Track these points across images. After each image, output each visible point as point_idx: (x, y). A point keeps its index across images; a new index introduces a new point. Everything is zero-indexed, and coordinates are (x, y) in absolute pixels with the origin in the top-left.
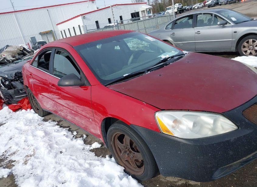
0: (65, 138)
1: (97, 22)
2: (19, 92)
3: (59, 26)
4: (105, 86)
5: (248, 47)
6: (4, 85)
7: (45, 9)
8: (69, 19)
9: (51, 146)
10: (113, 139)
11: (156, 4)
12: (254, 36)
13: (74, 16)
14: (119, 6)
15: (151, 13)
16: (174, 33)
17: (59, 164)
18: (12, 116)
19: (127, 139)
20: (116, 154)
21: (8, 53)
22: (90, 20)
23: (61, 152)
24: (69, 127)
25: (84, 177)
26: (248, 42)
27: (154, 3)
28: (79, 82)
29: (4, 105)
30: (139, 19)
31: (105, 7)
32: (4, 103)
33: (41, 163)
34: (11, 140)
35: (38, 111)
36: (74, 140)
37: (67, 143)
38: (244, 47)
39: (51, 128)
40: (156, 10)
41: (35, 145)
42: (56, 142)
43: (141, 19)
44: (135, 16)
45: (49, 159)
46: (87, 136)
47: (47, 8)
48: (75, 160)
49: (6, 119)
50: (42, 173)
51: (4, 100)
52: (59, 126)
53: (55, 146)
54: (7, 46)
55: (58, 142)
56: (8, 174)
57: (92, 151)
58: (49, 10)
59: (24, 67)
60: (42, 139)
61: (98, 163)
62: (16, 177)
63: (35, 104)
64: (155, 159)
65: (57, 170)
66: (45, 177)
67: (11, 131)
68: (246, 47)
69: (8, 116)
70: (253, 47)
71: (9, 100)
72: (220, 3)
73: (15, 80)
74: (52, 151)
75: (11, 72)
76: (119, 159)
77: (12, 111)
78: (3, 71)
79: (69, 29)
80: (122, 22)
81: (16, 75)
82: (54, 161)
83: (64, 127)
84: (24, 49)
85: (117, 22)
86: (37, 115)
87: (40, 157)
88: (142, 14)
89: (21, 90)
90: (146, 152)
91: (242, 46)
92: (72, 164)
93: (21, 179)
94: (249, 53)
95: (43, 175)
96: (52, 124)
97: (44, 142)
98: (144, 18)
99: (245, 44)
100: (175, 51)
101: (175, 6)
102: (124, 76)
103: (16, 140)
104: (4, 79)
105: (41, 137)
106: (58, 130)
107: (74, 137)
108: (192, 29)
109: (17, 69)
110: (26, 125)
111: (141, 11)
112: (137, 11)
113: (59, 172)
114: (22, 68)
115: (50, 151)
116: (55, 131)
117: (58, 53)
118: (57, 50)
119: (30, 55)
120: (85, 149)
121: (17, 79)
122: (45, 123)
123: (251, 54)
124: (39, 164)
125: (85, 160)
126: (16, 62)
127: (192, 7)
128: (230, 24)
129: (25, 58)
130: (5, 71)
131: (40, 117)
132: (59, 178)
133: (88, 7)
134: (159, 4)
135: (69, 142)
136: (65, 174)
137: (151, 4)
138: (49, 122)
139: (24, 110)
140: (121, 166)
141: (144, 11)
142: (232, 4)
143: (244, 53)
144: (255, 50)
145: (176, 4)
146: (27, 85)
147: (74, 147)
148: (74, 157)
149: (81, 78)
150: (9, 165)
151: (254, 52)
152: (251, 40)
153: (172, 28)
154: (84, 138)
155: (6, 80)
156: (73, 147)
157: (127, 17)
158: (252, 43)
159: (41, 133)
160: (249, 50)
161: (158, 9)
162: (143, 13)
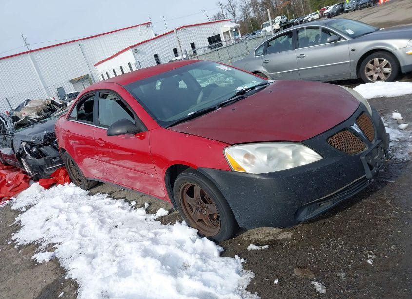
0: (120, 210)
1: (156, 56)
2: (51, 161)
3: (98, 67)
4: (166, 128)
5: (374, 70)
6: (30, 152)
7: (76, 44)
8: (112, 55)
9: (103, 222)
10: (181, 195)
11: (246, 19)
12: (380, 53)
13: (121, 50)
14: (189, 29)
15: (238, 34)
16: (268, 60)
17: (115, 238)
18: (44, 194)
19: (197, 190)
20: (187, 215)
21: (30, 110)
22: (146, 54)
23: (116, 227)
24: (124, 197)
25: (148, 246)
26: (373, 63)
27: (243, 19)
28: (133, 128)
29: (31, 182)
30: (221, 45)
31: (167, 32)
32: (31, 179)
33: (91, 240)
34: (48, 222)
35: (81, 183)
36: (133, 211)
37: (123, 216)
38: (369, 70)
39: (100, 201)
40: (247, 29)
41: (81, 223)
42: (109, 216)
43: (224, 44)
44: (214, 40)
45: (102, 235)
46: (150, 204)
47: (78, 42)
48: (137, 232)
49: (36, 199)
50: (94, 251)
51: (30, 175)
52: (111, 198)
53: (108, 220)
54: (28, 101)
55: (112, 216)
56: (51, 257)
57: (156, 220)
58: (82, 44)
59: (57, 126)
60: (89, 214)
61: (165, 230)
62: (61, 260)
63: (75, 174)
64: (230, 205)
65: (113, 245)
66: (99, 254)
67: (46, 210)
68: (371, 70)
69: (39, 195)
70: (381, 68)
71: (38, 174)
72: (345, 10)
73: (45, 145)
74: (105, 226)
75: (38, 135)
76: (190, 220)
77: (43, 188)
78: (27, 135)
79: (114, 70)
80: (195, 52)
81: (46, 137)
82: (107, 236)
83: (118, 199)
84: (53, 102)
85: (186, 54)
86: (79, 188)
87: (89, 235)
88: (225, 37)
89: (54, 158)
90: (219, 200)
91: (366, 68)
92: (132, 237)
93: (68, 261)
94: (376, 78)
95: (96, 253)
96: (101, 197)
97: (93, 217)
98: (229, 43)
99: (369, 65)
100: (258, 81)
101: (276, 21)
102: (189, 114)
103: (55, 220)
104: (30, 145)
105: (88, 212)
106: (110, 203)
107: (132, 208)
108: (292, 51)
109: (46, 129)
110: (65, 202)
111: (224, 33)
112: (217, 33)
113: (116, 246)
114: (54, 126)
115: (102, 227)
116: (106, 204)
117: (104, 96)
118: (101, 93)
119: (63, 109)
120: (148, 219)
121: (48, 143)
122: (91, 197)
123: (379, 79)
124: (89, 242)
125: (149, 230)
126: (43, 120)
127: (303, 19)
128: (345, 39)
129: (55, 115)
130: (30, 134)
131: (83, 190)
132: (117, 253)
133: (141, 34)
134: (252, 19)
135: (126, 214)
136: (123, 247)
137: (239, 20)
138: (97, 195)
139: (60, 186)
140: (194, 228)
141: (228, 32)
142: (365, 9)
143: (370, 79)
144: (384, 73)
145: (278, 17)
146: (64, 148)
147: (134, 219)
148: (134, 229)
149: (135, 123)
150: (49, 248)
151: (383, 77)
152: (377, 60)
153: (264, 53)
154: (146, 207)
155: (33, 146)
156: (132, 219)
157: (202, 44)
158: (378, 63)
159: (86, 209)
160: (376, 73)
161: (250, 27)
162: (227, 36)
